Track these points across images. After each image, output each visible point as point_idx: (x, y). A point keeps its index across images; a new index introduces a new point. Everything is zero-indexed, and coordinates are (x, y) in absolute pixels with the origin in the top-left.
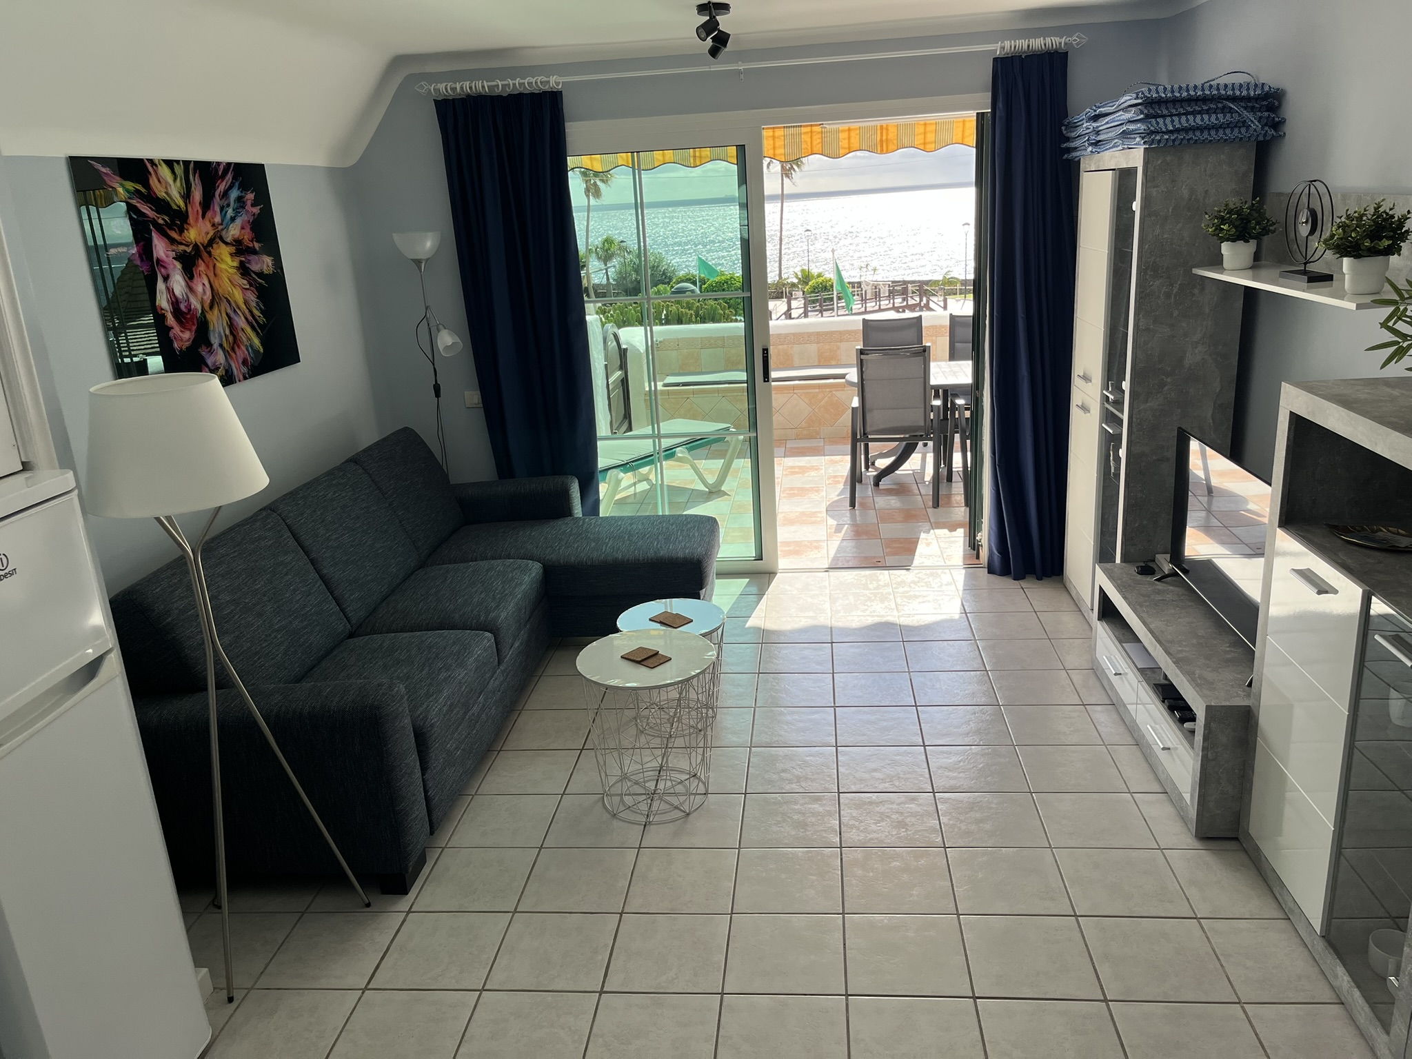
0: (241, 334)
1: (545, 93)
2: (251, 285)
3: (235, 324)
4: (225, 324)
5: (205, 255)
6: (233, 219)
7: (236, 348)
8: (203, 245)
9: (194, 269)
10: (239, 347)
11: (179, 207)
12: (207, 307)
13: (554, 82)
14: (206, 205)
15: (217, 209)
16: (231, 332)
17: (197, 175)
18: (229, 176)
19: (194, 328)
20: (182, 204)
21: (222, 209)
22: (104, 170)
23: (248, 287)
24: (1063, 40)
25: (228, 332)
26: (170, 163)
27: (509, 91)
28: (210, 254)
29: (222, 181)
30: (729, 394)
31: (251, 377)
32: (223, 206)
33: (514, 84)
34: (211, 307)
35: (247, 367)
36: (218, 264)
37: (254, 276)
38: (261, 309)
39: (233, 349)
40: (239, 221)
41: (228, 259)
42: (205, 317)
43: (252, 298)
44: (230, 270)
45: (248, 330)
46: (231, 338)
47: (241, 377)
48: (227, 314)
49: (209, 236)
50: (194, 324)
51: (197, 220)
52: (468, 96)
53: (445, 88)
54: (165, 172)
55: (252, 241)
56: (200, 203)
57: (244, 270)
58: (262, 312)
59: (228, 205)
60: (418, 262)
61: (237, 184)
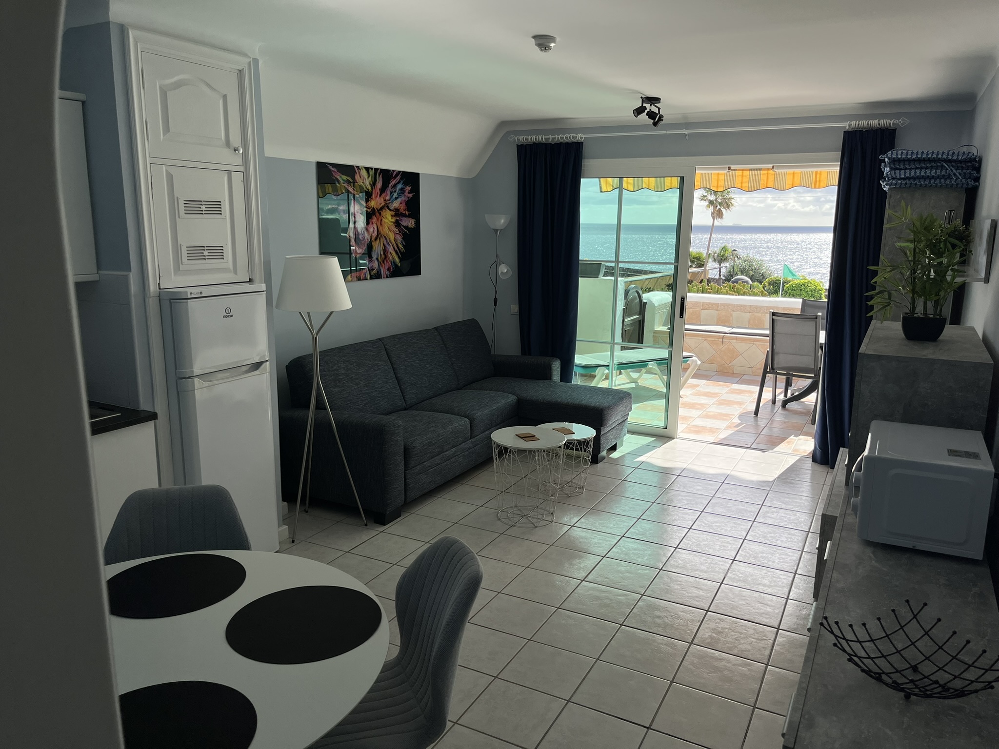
0: (389, 255)
1: (574, 143)
2: (400, 232)
3: (387, 250)
4: (381, 249)
5: (377, 214)
6: (396, 198)
7: (385, 262)
8: (377, 209)
9: (370, 220)
10: (387, 261)
11: (368, 190)
12: (373, 239)
13: (580, 137)
14: (383, 190)
15: (389, 193)
16: (384, 253)
17: (381, 176)
18: (399, 177)
19: (365, 248)
20: (370, 189)
21: (391, 193)
22: (333, 169)
23: (398, 232)
24: (892, 122)
25: (382, 253)
26: (367, 169)
27: (555, 141)
28: (380, 214)
29: (394, 180)
30: (708, 339)
31: (391, 277)
32: (392, 192)
33: (558, 138)
34: (376, 239)
35: (390, 272)
36: (383, 219)
37: (402, 227)
38: (403, 244)
39: (383, 262)
40: (399, 200)
41: (390, 218)
42: (371, 244)
43: (399, 238)
44: (390, 223)
45: (394, 254)
46: (383, 256)
47: (385, 276)
48: (384, 244)
49: (381, 205)
50: (364, 246)
51: (377, 197)
52: (534, 143)
53: (522, 139)
54: (364, 173)
55: (405, 210)
56: (380, 189)
57: (397, 224)
58: (403, 246)
59: (395, 192)
60: (496, 231)
61: (402, 182)
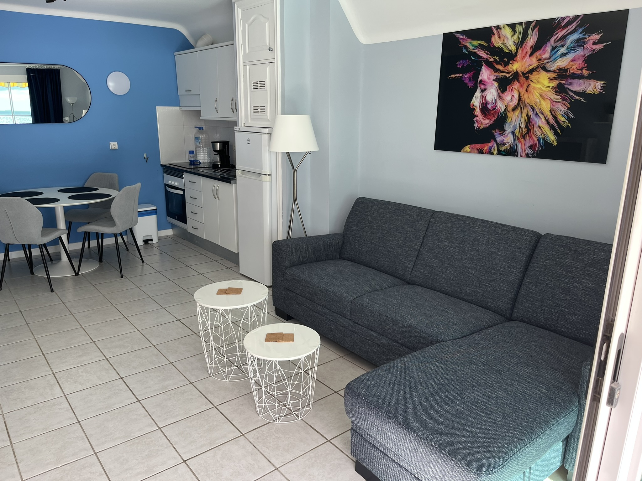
0: (536, 129)
2: (564, 99)
3: (533, 122)
4: (523, 120)
5: (522, 79)
6: (563, 55)
7: (527, 137)
8: (522, 73)
9: (508, 87)
10: (530, 137)
11: (511, 51)
12: (510, 109)
14: (536, 48)
15: (549, 49)
16: (527, 127)
17: (536, 29)
18: (574, 25)
19: (494, 119)
20: (513, 49)
21: (554, 48)
22: (462, 37)
23: (560, 100)
25: (523, 126)
26: (513, 26)
28: (527, 78)
29: (562, 30)
31: (533, 157)
32: (556, 47)
34: (514, 109)
35: (534, 151)
36: (532, 84)
37: (571, 93)
38: (568, 117)
39: (524, 137)
40: (570, 56)
41: (546, 82)
42: (506, 115)
43: (561, 109)
44: (544, 89)
45: (546, 129)
46: (524, 131)
47: (524, 155)
48: (528, 115)
49: (531, 67)
50: (494, 117)
51: (524, 57)
54: (508, 32)
55: (581, 70)
56: (532, 47)
57: (560, 90)
58: (569, 119)
59: (563, 46)
61: (581, 30)
